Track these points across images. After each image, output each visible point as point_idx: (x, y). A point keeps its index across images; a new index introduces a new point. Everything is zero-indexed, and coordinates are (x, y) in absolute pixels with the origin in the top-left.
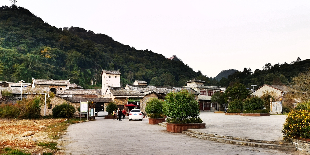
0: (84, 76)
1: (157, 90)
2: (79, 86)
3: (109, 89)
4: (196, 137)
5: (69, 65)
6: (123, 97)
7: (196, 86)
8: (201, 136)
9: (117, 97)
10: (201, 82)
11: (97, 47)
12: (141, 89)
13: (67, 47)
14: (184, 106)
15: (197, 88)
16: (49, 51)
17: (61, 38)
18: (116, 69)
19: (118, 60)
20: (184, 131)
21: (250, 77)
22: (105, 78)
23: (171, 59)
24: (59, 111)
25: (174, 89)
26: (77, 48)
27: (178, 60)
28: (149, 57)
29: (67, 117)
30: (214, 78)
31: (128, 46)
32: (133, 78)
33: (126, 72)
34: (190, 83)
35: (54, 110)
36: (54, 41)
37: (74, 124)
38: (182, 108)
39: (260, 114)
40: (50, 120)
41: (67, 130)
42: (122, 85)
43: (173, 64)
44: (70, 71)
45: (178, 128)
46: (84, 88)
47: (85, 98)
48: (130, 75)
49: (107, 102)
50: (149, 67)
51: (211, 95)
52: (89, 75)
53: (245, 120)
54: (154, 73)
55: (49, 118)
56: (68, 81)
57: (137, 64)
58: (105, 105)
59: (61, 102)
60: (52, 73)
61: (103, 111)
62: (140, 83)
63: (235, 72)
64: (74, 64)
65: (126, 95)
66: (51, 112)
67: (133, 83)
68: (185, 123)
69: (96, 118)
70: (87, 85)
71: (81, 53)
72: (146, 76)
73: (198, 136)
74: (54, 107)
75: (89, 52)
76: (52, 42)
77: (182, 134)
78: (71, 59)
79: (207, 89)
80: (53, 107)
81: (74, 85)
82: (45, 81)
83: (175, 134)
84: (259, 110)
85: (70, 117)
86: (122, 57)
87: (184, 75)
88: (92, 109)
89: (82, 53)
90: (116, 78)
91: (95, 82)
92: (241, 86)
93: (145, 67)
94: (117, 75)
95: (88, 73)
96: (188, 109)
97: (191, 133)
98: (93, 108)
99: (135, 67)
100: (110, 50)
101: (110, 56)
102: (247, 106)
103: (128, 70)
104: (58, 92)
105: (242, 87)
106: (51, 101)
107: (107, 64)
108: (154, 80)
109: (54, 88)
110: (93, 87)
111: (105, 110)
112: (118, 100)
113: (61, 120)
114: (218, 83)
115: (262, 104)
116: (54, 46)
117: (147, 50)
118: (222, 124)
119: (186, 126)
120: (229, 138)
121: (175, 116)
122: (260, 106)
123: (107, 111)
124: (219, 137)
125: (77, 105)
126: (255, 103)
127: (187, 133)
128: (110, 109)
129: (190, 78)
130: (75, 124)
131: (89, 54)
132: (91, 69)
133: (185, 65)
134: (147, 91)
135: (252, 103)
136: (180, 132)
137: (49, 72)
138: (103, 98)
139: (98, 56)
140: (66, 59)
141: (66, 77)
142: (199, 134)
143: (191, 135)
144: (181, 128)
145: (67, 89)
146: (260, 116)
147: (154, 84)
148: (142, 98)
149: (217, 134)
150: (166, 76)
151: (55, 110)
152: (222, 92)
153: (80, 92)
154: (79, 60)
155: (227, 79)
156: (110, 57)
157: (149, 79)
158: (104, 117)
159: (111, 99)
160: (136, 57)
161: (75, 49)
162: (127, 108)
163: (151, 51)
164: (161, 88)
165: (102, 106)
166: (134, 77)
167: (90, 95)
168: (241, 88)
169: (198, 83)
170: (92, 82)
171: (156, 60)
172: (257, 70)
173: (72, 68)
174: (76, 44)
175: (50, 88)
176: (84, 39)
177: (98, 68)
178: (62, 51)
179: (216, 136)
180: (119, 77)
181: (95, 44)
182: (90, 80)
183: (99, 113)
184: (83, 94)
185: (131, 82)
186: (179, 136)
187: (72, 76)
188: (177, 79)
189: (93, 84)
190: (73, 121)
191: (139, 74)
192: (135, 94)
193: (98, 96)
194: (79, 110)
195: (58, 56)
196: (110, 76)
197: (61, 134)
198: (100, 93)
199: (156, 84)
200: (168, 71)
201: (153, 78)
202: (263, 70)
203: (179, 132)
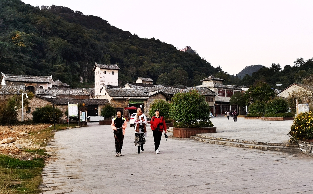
0: (71, 70)
1: (166, 90)
2: (64, 84)
3: (104, 88)
4: (204, 141)
5: (51, 56)
6: (123, 98)
7: (213, 85)
8: (209, 140)
9: (114, 98)
10: (219, 80)
11: (87, 33)
12: (146, 89)
13: (47, 33)
14: (192, 109)
15: (214, 87)
16: (22, 37)
17: (39, 20)
18: (113, 63)
19: (116, 51)
20: (193, 136)
21: (278, 75)
22: (99, 73)
23: (185, 51)
24: (42, 115)
25: (186, 88)
26: (61, 34)
27: (193, 52)
28: (157, 48)
29: (52, 123)
30: (236, 75)
31: (129, 33)
32: (135, 74)
33: (126, 67)
34: (206, 81)
35: (34, 114)
36: (30, 24)
37: (61, 131)
38: (190, 111)
39: (283, 118)
40: (30, 127)
41: (54, 137)
42: (121, 83)
43: (186, 57)
44: (52, 64)
45: (186, 133)
46: (72, 86)
47: (74, 99)
48: (132, 70)
49: (102, 105)
50: (156, 60)
51: (230, 96)
52: (78, 70)
53: (264, 124)
54: (163, 68)
55: (28, 124)
56: (50, 77)
57: (141, 56)
58: (99, 108)
59: (43, 104)
60: (28, 66)
61: (97, 115)
62: (144, 81)
63: (261, 68)
64: (57, 55)
65: (126, 95)
66: (30, 116)
67: (135, 81)
68: (194, 127)
69: (88, 124)
70: (75, 82)
71: (66, 41)
72: (152, 72)
73: (206, 140)
74: (34, 111)
75: (77, 39)
76: (28, 26)
77: (189, 139)
78: (53, 48)
79: (226, 88)
80: (32, 110)
81: (57, 83)
82: (19, 77)
83: (182, 139)
84: (282, 114)
85: (56, 122)
86: (121, 47)
87: (200, 71)
88: (84, 113)
89: (68, 41)
90: (113, 74)
91: (85, 78)
92: (265, 85)
93: (151, 60)
94: (114, 71)
95: (76, 67)
96: (197, 111)
97: (199, 138)
98: (85, 111)
99: (138, 60)
100: (104, 38)
101: (105, 45)
102: (269, 109)
103: (129, 63)
104: (38, 91)
105: (266, 87)
106: (29, 102)
107: (100, 56)
108: (162, 77)
109: (32, 86)
110: (83, 86)
111: (99, 114)
112: (116, 102)
113: (44, 126)
114: (240, 82)
115: (286, 106)
116: (29, 31)
117: (154, 38)
118: (236, 129)
119: (195, 131)
120: (238, 141)
121: (183, 119)
122: (283, 109)
123: (102, 115)
124: (228, 141)
125: (64, 108)
126: (278, 105)
127: (196, 137)
128: (106, 113)
129: (207, 75)
130: (63, 131)
131: (77, 42)
132: (81, 61)
133: (202, 58)
134: (153, 91)
135: (275, 105)
136: (188, 138)
137: (23, 65)
138: (96, 99)
139: (89, 46)
140: (47, 48)
141: (47, 72)
142: (208, 138)
143: (199, 140)
144: (189, 132)
145: (49, 88)
146: (284, 120)
147: (162, 83)
148: (146, 99)
149: (226, 137)
150: (178, 72)
151: (36, 114)
152: (243, 92)
153: (67, 92)
154: (64, 50)
155: (251, 77)
156: (105, 47)
157: (156, 75)
158: (99, 123)
159: (107, 100)
160: (139, 47)
161: (58, 35)
162: (128, 112)
163: (158, 40)
164: (170, 88)
165: (96, 109)
166: (137, 74)
167: (80, 95)
168: (264, 88)
169: (216, 81)
170: (82, 78)
171: (164, 52)
172: (287, 66)
173: (54, 60)
174: (59, 28)
175: (26, 86)
176: (69, 22)
177: (89, 60)
178: (40, 38)
179: (224, 139)
180: (116, 74)
181: (84, 29)
182: (79, 76)
183: (93, 118)
184: (71, 94)
185: (133, 80)
186: (186, 141)
187: (54, 70)
188: (191, 76)
189: (83, 81)
190: (61, 128)
191: (144, 69)
192: (138, 94)
193: (91, 97)
194: (67, 113)
195: (36, 45)
196: (105, 72)
197: (48, 141)
198: (92, 93)
199: (165, 82)
200: (179, 66)
201: (162, 75)
202: (294, 67)
203: (186, 138)
